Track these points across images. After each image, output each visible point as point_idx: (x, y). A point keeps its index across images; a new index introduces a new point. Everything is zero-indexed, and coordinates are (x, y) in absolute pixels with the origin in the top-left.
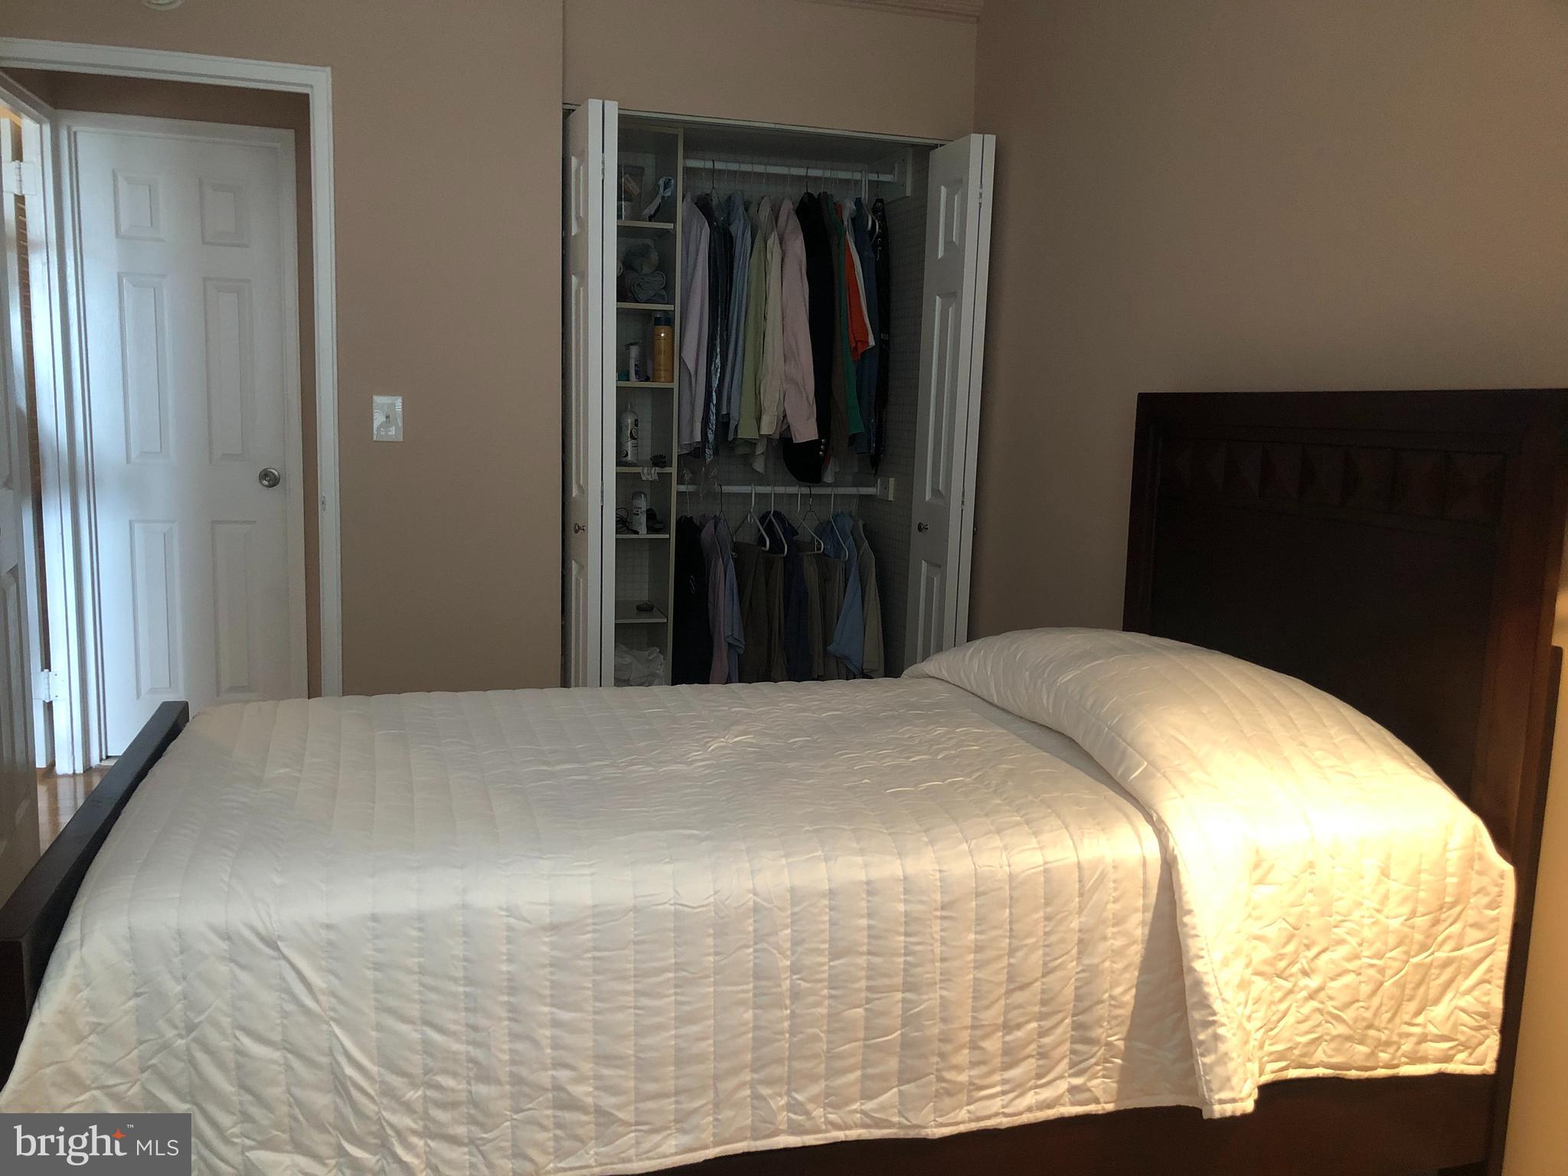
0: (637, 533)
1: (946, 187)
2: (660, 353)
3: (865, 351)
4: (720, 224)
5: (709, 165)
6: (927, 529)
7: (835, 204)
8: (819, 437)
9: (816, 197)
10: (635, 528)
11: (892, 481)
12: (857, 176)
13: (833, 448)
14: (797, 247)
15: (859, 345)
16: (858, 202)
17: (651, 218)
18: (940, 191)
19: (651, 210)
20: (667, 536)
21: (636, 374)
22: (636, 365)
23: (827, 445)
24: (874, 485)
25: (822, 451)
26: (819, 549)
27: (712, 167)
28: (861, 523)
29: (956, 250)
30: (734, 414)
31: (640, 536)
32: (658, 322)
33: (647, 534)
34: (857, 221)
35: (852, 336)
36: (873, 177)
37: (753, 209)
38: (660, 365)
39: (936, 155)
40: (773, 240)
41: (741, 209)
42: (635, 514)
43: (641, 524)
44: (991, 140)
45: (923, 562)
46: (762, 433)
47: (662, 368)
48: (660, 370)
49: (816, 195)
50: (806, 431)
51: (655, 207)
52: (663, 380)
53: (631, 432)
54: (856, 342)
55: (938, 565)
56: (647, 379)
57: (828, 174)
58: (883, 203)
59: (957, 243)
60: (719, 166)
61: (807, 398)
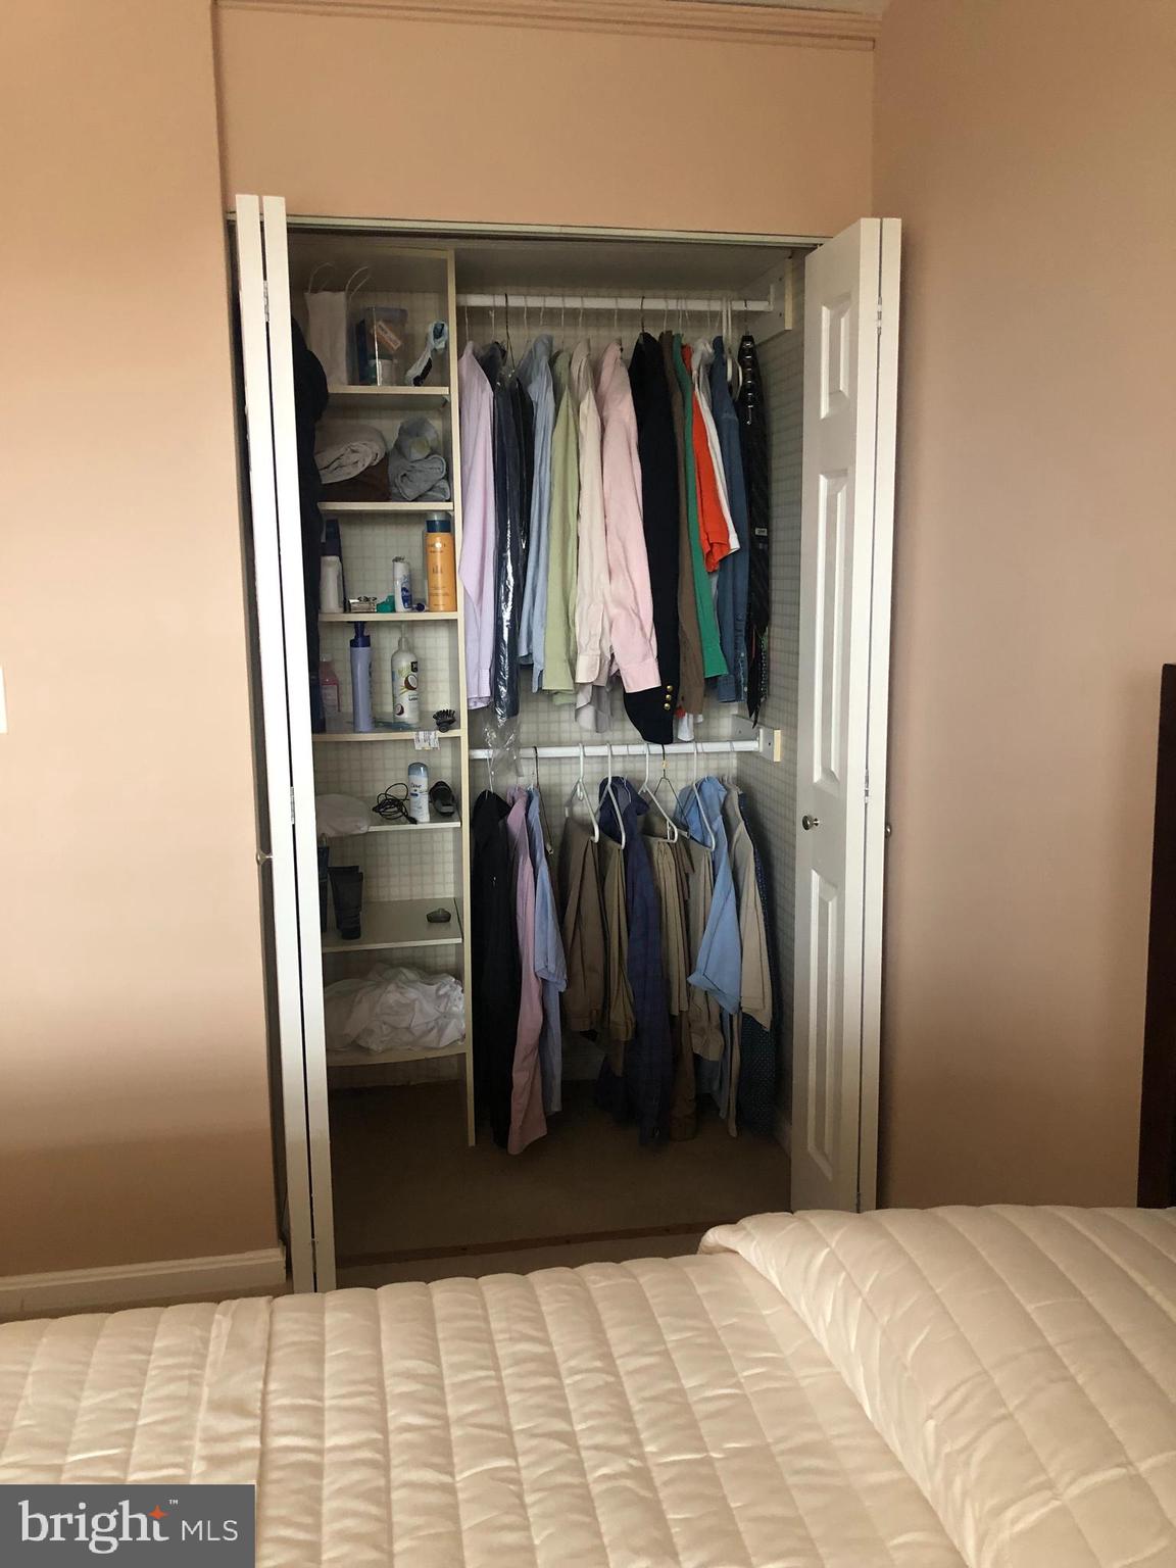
0: (414, 821)
1: (828, 308)
2: (435, 571)
3: (725, 558)
4: (507, 385)
5: (500, 301)
6: (817, 824)
7: (683, 347)
8: (662, 683)
9: (657, 339)
10: (412, 815)
11: (778, 734)
12: (716, 306)
13: (683, 698)
14: (623, 412)
15: (716, 547)
16: (718, 344)
17: (418, 382)
18: (820, 315)
19: (416, 370)
20: (458, 824)
21: (404, 601)
22: (403, 589)
23: (674, 694)
24: (754, 738)
25: (668, 702)
26: (673, 837)
27: (504, 304)
28: (735, 794)
29: (845, 405)
30: (538, 656)
31: (418, 826)
32: (431, 527)
33: (431, 822)
34: (714, 370)
35: (704, 537)
36: (739, 306)
37: (561, 363)
38: (436, 588)
39: (812, 260)
40: (588, 406)
41: (544, 362)
42: (412, 794)
43: (421, 808)
44: (894, 226)
45: (814, 872)
46: (578, 681)
47: (440, 592)
48: (437, 595)
49: (656, 335)
50: (643, 675)
51: (425, 364)
52: (442, 608)
53: (407, 678)
54: (711, 545)
55: (835, 881)
56: (420, 608)
57: (672, 305)
58: (753, 342)
59: (847, 394)
60: (516, 302)
61: (642, 628)
